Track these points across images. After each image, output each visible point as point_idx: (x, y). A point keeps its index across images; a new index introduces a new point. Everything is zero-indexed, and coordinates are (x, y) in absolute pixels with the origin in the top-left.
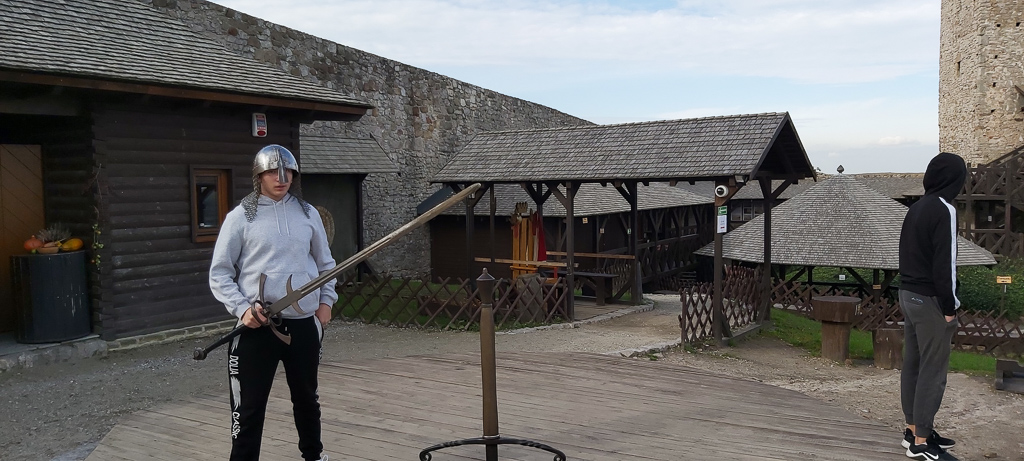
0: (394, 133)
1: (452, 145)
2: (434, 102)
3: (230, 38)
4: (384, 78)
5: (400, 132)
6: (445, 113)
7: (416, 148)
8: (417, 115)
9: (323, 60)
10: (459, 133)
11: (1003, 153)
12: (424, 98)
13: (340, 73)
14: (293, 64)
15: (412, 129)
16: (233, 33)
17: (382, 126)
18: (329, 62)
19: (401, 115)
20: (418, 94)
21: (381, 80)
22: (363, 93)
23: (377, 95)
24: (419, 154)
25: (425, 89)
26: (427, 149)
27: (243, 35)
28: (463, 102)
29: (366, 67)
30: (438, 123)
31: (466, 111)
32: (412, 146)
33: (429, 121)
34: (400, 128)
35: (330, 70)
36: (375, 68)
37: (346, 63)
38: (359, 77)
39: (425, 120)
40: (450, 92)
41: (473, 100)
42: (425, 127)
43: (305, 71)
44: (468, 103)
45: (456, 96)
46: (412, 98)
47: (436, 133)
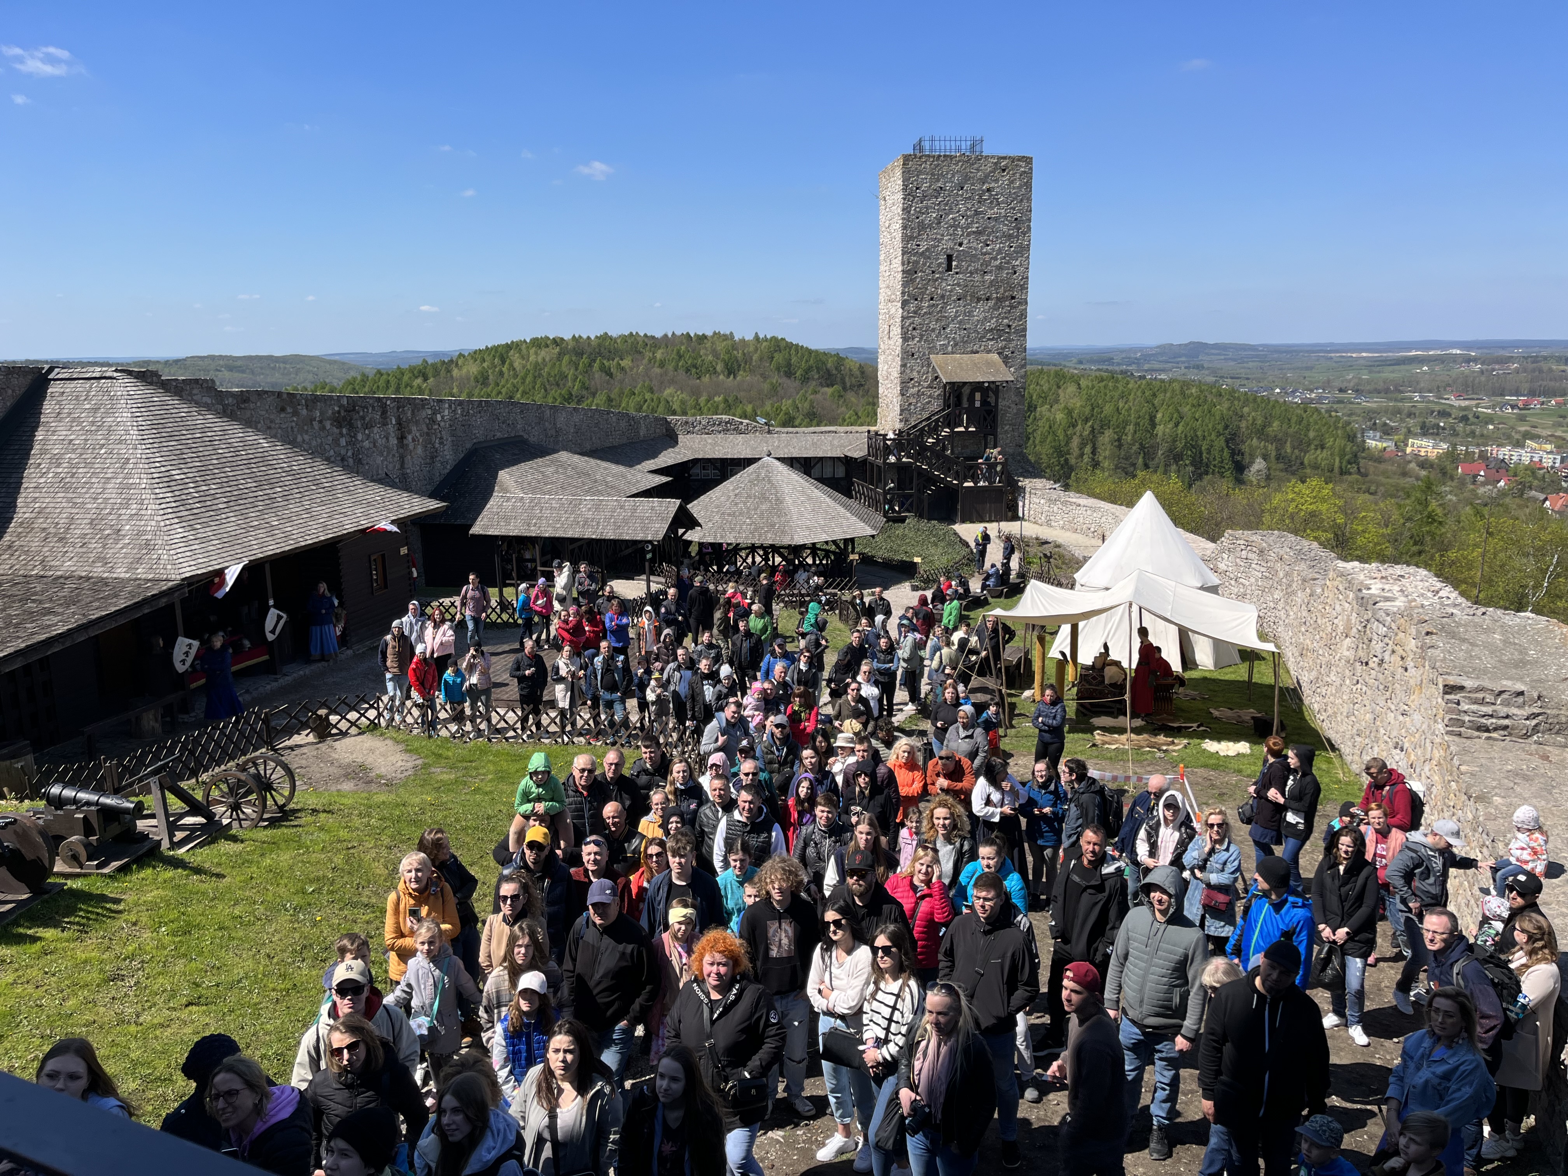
0: (390, 459)
1: (432, 458)
2: (417, 423)
3: (282, 415)
4: (380, 413)
5: (394, 455)
6: (425, 430)
8: (405, 438)
9: (339, 412)
10: (437, 445)
11: (920, 418)
12: (409, 422)
13: (351, 420)
14: (320, 422)
15: (401, 450)
16: (283, 410)
17: (381, 454)
18: (343, 413)
19: (394, 441)
20: (404, 419)
21: (378, 416)
22: (367, 432)
23: (376, 430)
24: (408, 471)
25: (409, 414)
26: (414, 465)
27: (289, 410)
28: (439, 417)
29: (367, 409)
30: (421, 441)
31: (442, 424)
32: (402, 466)
33: (414, 440)
34: (393, 452)
36: (373, 407)
37: (354, 410)
38: (363, 418)
39: (410, 440)
40: (429, 412)
41: (446, 412)
42: (411, 447)
43: (328, 424)
44: (443, 417)
45: (434, 413)
46: (400, 424)
47: (420, 448)
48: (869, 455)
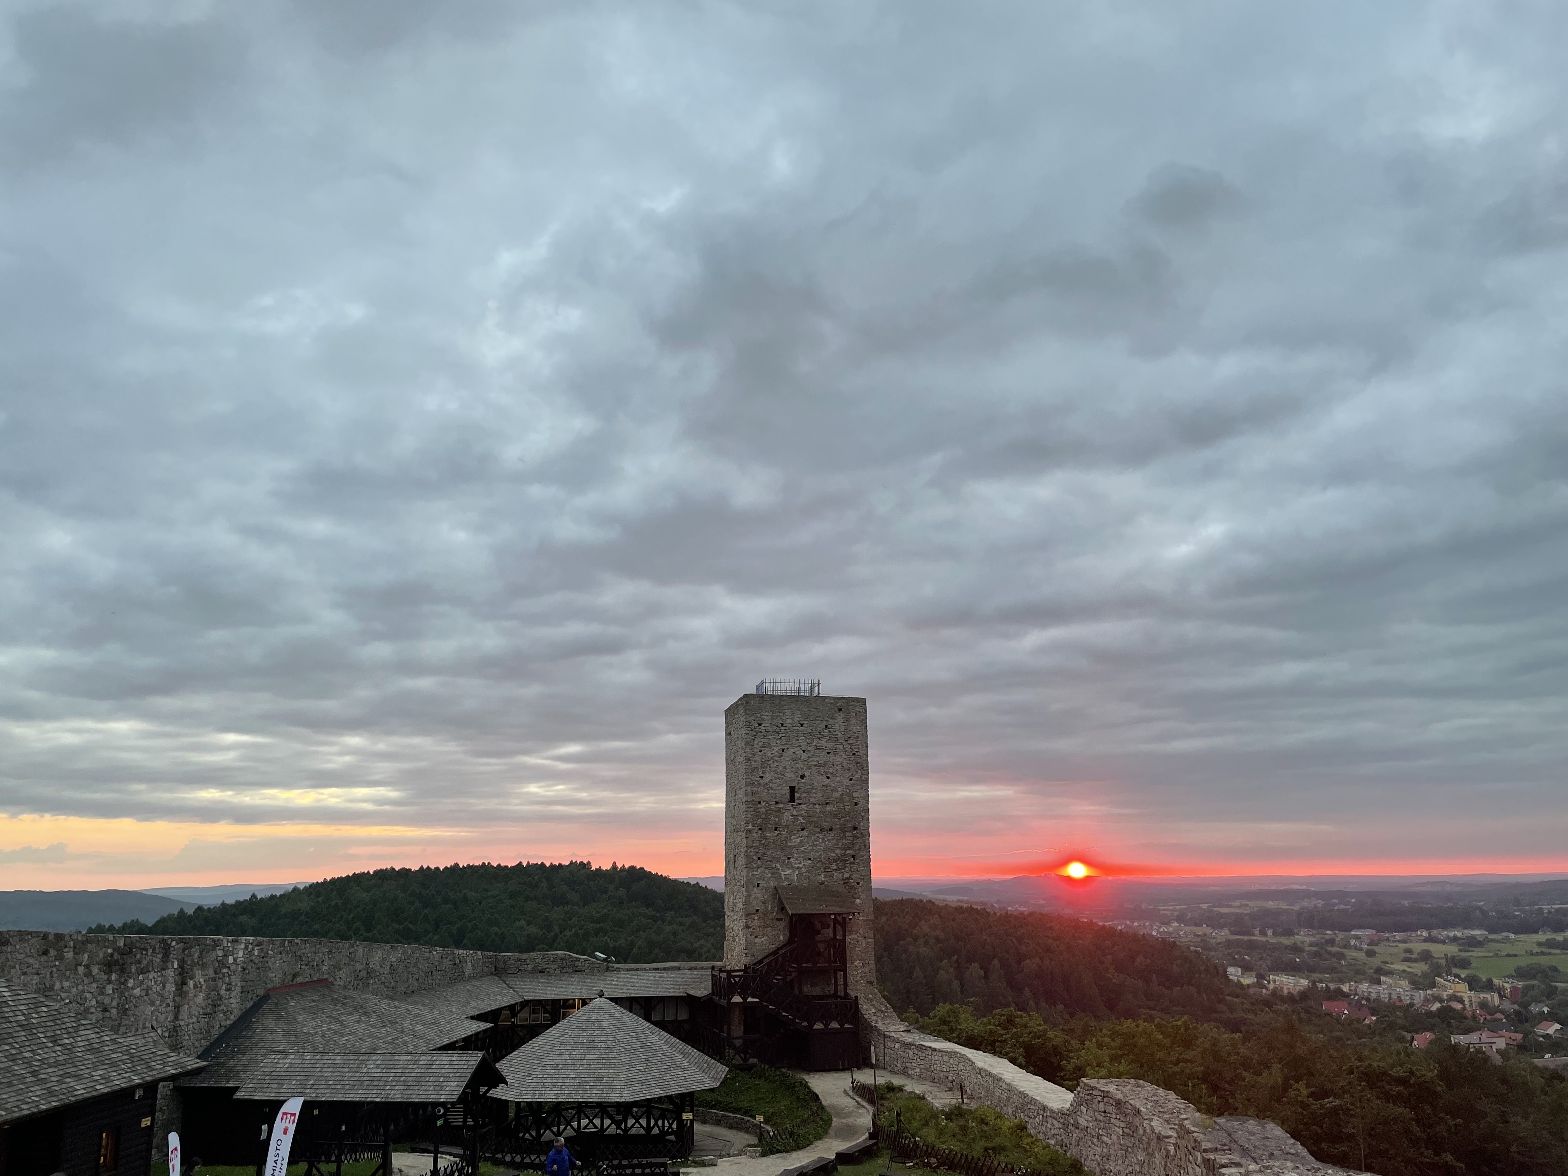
1: (215, 1006)
2: (203, 966)
3: (43, 959)
4: (160, 956)
5: (168, 1005)
6: (213, 974)
7: (180, 1017)
8: (186, 984)
9: (112, 955)
10: (223, 992)
11: (767, 952)
12: (194, 964)
13: (124, 964)
15: (178, 999)
16: (45, 953)
17: (152, 1004)
18: (116, 956)
19: (171, 987)
20: (189, 963)
21: (157, 960)
22: (141, 977)
23: (152, 975)
24: (182, 1023)
25: (197, 954)
26: (190, 1016)
27: (52, 953)
28: (232, 958)
29: (146, 950)
30: (204, 987)
31: (234, 966)
32: (176, 1018)
33: (195, 986)
34: (168, 1001)
35: (117, 962)
36: (154, 949)
37: (131, 952)
38: (139, 962)
39: (192, 987)
40: (222, 952)
41: (242, 953)
42: (192, 993)
43: (95, 970)
44: (236, 958)
45: (225, 955)
46: (183, 968)
47: (201, 996)
48: (713, 993)
